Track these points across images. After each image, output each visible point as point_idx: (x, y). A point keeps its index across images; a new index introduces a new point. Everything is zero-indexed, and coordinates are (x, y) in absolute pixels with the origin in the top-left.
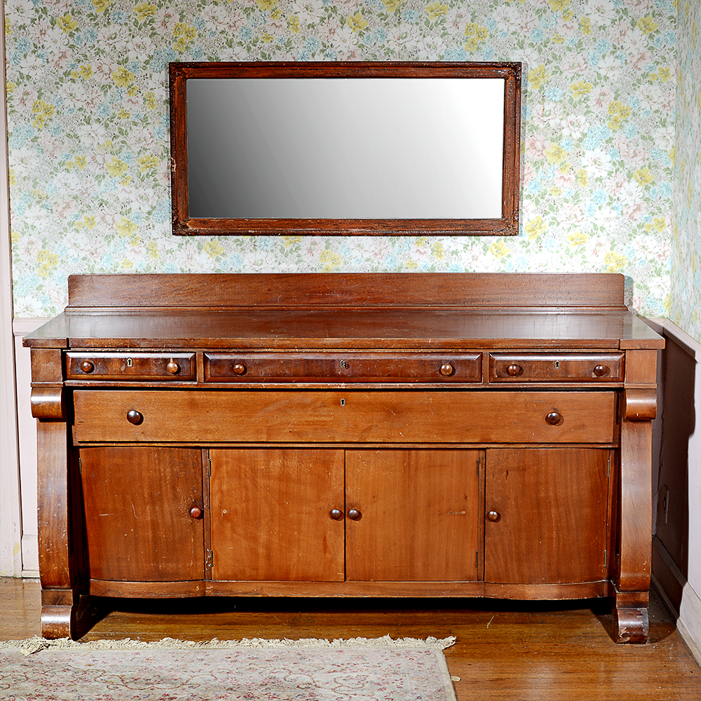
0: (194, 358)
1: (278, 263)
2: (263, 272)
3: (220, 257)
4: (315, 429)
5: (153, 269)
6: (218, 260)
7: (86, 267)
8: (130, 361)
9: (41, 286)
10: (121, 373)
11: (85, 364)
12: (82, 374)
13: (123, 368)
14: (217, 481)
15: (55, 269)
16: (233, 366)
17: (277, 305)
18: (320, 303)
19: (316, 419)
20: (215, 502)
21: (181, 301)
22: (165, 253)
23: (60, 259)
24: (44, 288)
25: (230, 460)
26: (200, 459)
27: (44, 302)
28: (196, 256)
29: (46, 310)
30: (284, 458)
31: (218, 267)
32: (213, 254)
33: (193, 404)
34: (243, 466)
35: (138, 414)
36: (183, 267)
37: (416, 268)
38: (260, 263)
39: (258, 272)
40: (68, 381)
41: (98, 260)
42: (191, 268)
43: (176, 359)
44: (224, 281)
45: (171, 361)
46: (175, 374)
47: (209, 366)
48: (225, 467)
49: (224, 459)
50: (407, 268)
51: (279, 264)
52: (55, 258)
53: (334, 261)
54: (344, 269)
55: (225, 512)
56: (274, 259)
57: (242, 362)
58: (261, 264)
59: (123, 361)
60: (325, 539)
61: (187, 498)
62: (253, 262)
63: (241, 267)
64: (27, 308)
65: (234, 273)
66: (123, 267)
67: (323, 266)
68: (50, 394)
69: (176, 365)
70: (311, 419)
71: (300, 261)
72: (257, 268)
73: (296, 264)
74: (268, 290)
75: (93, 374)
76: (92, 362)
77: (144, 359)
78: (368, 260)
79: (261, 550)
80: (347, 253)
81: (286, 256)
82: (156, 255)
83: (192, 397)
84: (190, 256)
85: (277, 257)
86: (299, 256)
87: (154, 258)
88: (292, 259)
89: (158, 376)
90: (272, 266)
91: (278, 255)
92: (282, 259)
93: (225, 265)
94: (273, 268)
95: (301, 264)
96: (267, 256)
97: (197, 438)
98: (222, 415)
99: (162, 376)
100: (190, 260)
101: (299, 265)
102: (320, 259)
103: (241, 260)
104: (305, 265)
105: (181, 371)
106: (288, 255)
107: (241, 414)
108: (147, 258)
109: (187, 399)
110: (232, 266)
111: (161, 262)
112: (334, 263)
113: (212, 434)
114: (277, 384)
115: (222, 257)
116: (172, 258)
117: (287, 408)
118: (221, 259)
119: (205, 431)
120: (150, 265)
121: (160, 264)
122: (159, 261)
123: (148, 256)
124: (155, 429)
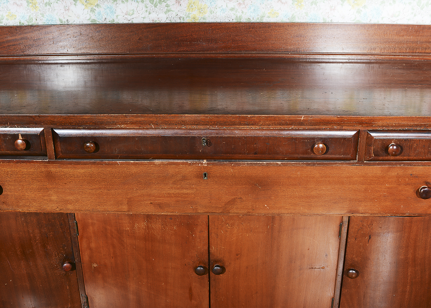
0: (43, 134)
1: (148, 13)
2: (136, 21)
3: (95, 8)
4: (177, 201)
5: (34, 20)
6: (93, 10)
14: (84, 240)
16: (84, 144)
17: (147, 52)
18: (187, 51)
19: (177, 191)
20: (85, 257)
22: (44, 5)
25: (95, 222)
26: (67, 220)
28: (72, 7)
30: (148, 221)
31: (93, 17)
32: (88, 5)
33: (50, 177)
34: (108, 227)
36: (62, 18)
37: (277, 17)
38: (131, 13)
39: (130, 22)
42: (69, 19)
43: (24, 133)
45: (20, 137)
46: (25, 150)
47: (59, 143)
48: (91, 228)
49: (90, 221)
50: (269, 17)
51: (150, 14)
53: (201, 10)
54: (209, 18)
55: (95, 265)
56: (145, 9)
57: (94, 139)
58: (133, 14)
60: (190, 289)
61: (58, 254)
62: (125, 12)
63: (115, 18)
65: (108, 23)
66: (7, 19)
67: (190, 15)
70: (172, 191)
71: (169, 11)
72: (129, 18)
73: (166, 13)
74: (139, 39)
78: (232, 9)
79: (131, 297)
80: (213, 3)
81: (156, 6)
82: (36, 8)
83: (49, 170)
84: (67, 8)
85: (147, 7)
86: (167, 6)
87: (35, 10)
88: (162, 9)
89: (9, 152)
90: (143, 16)
91: (148, 6)
92: (152, 9)
93: (99, 15)
94: (144, 18)
95: (170, 13)
96: (138, 6)
97: (58, 208)
98: (81, 187)
99: (12, 152)
100: (67, 11)
101: (167, 14)
102: (188, 9)
103: (114, 11)
104: (174, 15)
105: (31, 146)
106: (157, 5)
107: (99, 186)
108: (29, 10)
109: (43, 172)
110: (106, 16)
111: (41, 14)
112: (200, 12)
113: (73, 205)
114: (133, 162)
115: (96, 8)
116: (51, 10)
117: (146, 181)
118: (95, 10)
119: (65, 202)
120: (32, 16)
121: (40, 16)
122: (39, 12)
123: (29, 8)
124: (16, 199)
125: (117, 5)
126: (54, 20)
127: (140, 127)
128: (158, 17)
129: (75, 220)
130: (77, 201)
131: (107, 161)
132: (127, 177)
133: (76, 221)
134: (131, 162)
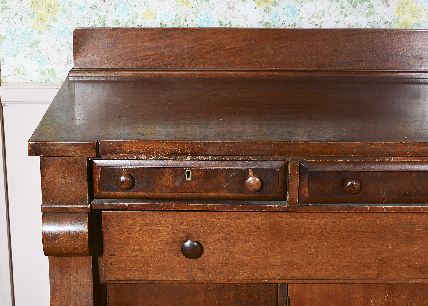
0: (284, 169)
1: (343, 15)
2: (325, 26)
3: (270, 6)
5: (182, 21)
6: (267, 10)
7: (96, 18)
8: (188, 173)
9: (36, 43)
10: (175, 189)
11: (123, 178)
12: (116, 191)
13: (178, 183)
15: (55, 20)
16: (344, 182)
17: (343, 69)
21: (220, 64)
22: (199, 1)
23: (61, 7)
24: (40, 45)
25: (316, 297)
26: (274, 297)
27: (41, 62)
28: (239, 5)
29: (43, 73)
30: (389, 294)
31: (267, 20)
32: (262, 3)
33: (275, 230)
35: (195, 244)
36: (222, 19)
38: (320, 14)
39: (318, 27)
40: (96, 202)
41: (111, 9)
42: (233, 20)
43: (258, 169)
44: (277, 39)
45: (251, 173)
46: (256, 192)
47: (306, 182)
49: (308, 296)
51: (345, 16)
52: (54, 5)
53: (414, 13)
56: (339, 10)
57: (355, 176)
58: (323, 16)
59: (179, 173)
62: (312, 13)
63: (297, 20)
64: (18, 70)
65: (287, 27)
66: (143, 19)
67: (400, 20)
68: (71, 223)
69: (257, 180)
71: (372, 13)
72: (317, 21)
73: (367, 16)
74: (333, 51)
75: (134, 192)
76: (132, 174)
77: (209, 170)
81: (354, 7)
82: (188, 4)
83: (275, 221)
84: (232, 5)
85: (342, 8)
86: (370, 6)
87: (185, 7)
88: (362, 10)
89: (229, 194)
90: (336, 19)
91: (344, 6)
92: (349, 10)
93: (276, 17)
94: (337, 22)
95: (372, 17)
96: (330, 6)
97: (279, 275)
98: (317, 244)
99: (235, 194)
100: (231, 10)
101: (369, 18)
102: (397, 11)
103: (297, 11)
104: (378, 18)
105: (264, 186)
106: (356, 6)
107: (342, 243)
108: (176, 7)
109: (267, 223)
110: (285, 19)
111: (193, 13)
112: (414, 16)
113: (301, 270)
114: (404, 207)
115: (273, 7)
116: (208, 7)
117: (408, 235)
118: (271, 9)
119: (290, 266)
120: (179, 15)
121: (192, 15)
122: (191, 10)
123: (177, 4)
124: (219, 263)
125: (303, 3)
126: (211, 21)
127: (419, 159)
128: (356, 21)
129: (287, 295)
130: (308, 265)
131: (368, 206)
132: (382, 230)
133: (289, 297)
134: (401, 206)
